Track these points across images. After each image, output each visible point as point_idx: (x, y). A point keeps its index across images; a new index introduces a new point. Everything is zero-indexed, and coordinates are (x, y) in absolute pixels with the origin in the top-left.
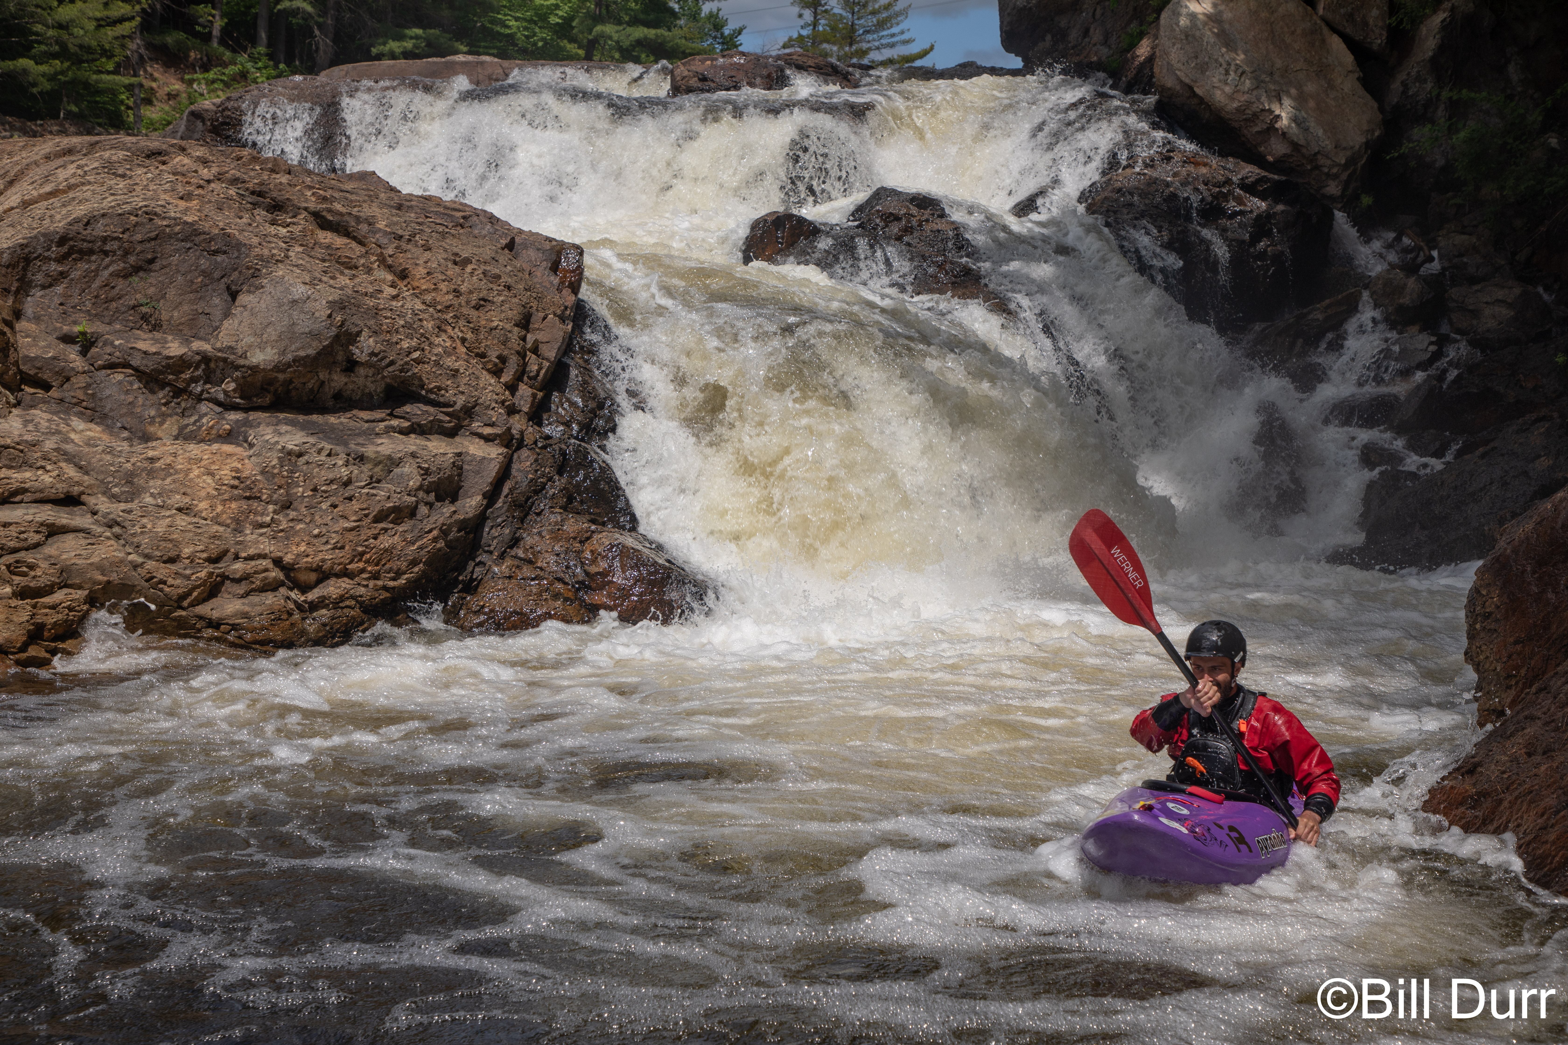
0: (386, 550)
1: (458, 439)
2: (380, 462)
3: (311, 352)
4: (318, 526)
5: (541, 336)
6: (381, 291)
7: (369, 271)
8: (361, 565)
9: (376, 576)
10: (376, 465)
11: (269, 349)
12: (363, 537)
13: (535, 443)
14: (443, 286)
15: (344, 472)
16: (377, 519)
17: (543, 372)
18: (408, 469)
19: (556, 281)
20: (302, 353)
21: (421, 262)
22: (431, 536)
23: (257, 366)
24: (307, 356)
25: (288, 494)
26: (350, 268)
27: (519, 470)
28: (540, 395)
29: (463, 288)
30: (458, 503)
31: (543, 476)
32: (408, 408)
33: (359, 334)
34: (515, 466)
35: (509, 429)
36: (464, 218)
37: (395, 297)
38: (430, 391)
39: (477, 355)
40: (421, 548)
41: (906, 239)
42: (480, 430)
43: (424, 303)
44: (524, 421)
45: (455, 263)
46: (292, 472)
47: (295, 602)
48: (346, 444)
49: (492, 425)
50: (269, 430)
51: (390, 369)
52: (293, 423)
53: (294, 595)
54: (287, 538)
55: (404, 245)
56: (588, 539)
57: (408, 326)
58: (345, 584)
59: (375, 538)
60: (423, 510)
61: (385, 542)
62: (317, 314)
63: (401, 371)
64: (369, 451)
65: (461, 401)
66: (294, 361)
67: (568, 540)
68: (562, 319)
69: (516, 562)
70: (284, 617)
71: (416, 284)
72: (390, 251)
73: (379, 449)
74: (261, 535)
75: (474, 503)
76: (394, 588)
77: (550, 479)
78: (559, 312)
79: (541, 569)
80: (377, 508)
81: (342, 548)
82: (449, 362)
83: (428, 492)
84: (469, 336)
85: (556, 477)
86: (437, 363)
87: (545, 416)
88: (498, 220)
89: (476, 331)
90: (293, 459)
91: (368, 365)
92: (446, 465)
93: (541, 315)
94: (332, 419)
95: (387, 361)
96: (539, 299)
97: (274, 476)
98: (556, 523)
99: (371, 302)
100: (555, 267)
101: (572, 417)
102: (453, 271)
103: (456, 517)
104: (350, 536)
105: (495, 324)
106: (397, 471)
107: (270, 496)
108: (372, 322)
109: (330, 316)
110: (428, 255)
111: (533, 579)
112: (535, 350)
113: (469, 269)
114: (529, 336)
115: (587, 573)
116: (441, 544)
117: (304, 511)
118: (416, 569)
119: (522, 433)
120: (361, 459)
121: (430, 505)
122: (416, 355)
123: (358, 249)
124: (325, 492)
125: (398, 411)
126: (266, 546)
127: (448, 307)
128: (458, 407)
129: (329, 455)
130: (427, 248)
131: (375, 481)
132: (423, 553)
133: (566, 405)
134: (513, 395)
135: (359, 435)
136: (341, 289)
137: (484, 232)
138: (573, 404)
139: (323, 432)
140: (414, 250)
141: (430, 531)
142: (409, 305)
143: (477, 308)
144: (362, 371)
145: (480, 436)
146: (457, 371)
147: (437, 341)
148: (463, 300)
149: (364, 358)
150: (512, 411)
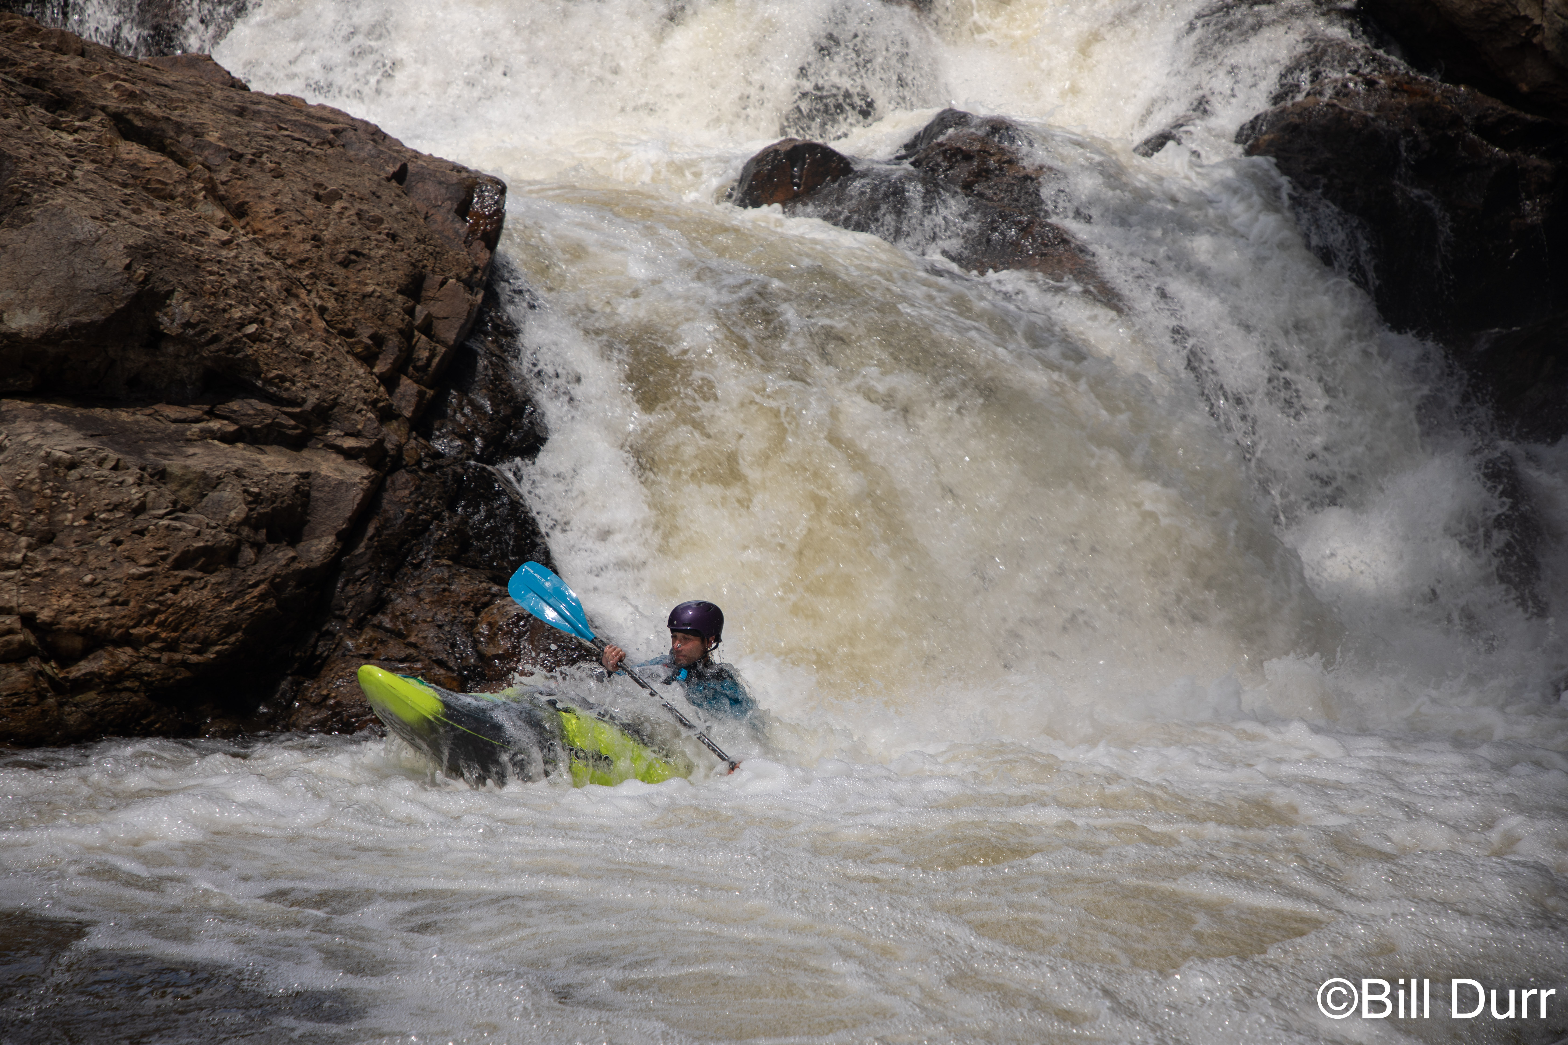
0: (189, 609)
1: (305, 453)
2: (189, 482)
3: (97, 317)
4: (92, 571)
5: (436, 309)
6: (206, 234)
7: (190, 203)
8: (152, 629)
9: (171, 646)
10: (183, 486)
11: (36, 311)
12: (157, 589)
13: (419, 462)
14: (298, 231)
15: (135, 494)
16: (179, 564)
17: (436, 360)
18: (229, 493)
19: (463, 228)
20: (85, 319)
21: (267, 194)
22: (256, 592)
23: (17, 334)
24: (92, 323)
25: (50, 522)
26: (163, 198)
27: (391, 502)
28: (430, 393)
29: (327, 235)
30: (301, 546)
31: (426, 511)
32: (235, 405)
33: (170, 294)
34: (387, 496)
35: (381, 442)
36: (335, 132)
37: (225, 244)
38: (269, 381)
39: (342, 332)
40: (240, 608)
41: (977, 188)
42: (338, 442)
43: (268, 254)
44: (404, 430)
45: (318, 198)
46: (59, 490)
47: (51, 679)
48: (141, 453)
49: (357, 435)
50: (30, 427)
51: (213, 348)
52: (64, 419)
53: (50, 668)
54: (45, 586)
55: (243, 167)
56: (486, 605)
57: (241, 286)
58: (125, 655)
59: (175, 591)
60: (248, 553)
61: (190, 597)
62: (109, 264)
63: (228, 351)
64: (174, 465)
65: (313, 398)
66: (72, 328)
67: (456, 605)
68: (469, 285)
69: (380, 635)
70: (33, 700)
71: (258, 225)
72: (223, 176)
73: (189, 462)
74: (7, 579)
75: (323, 546)
76: (197, 665)
77: (438, 516)
78: (464, 275)
79: (414, 646)
80: (181, 548)
81: (125, 603)
82: (299, 341)
83: (256, 528)
84: (331, 304)
85: (446, 514)
86: (281, 342)
87: (436, 425)
88: (385, 136)
89: (340, 297)
90: (62, 471)
91: (179, 339)
92: (285, 489)
93: (439, 278)
94: (124, 416)
95: (210, 335)
96: (437, 255)
97: (31, 494)
98: (441, 580)
99: (190, 250)
100: (463, 209)
101: (474, 427)
102: (313, 208)
103: (296, 566)
104: (139, 586)
105: (370, 289)
106: (213, 495)
107: (24, 524)
108: (190, 278)
109: (128, 267)
110: (278, 183)
111: (402, 661)
112: (427, 328)
113: (337, 206)
114: (419, 308)
115: (481, 656)
116: (271, 604)
117: (72, 547)
118: (232, 639)
119: (400, 447)
120: (162, 476)
121: (258, 547)
122: (252, 328)
123: (177, 171)
124: (105, 521)
125: (222, 408)
126: (12, 596)
127: (302, 262)
128: (308, 406)
129: (115, 468)
130: (278, 174)
131: (178, 509)
132: (243, 615)
133: (467, 410)
134: (391, 391)
135: (161, 440)
136: (147, 228)
137: (363, 154)
138: (477, 409)
139: (108, 433)
140: (258, 176)
141: (256, 585)
142: (245, 256)
143: (345, 264)
144: (171, 349)
145: (339, 450)
146: (310, 354)
147: (284, 309)
148: (325, 251)
149: (174, 329)
150: (387, 415)
